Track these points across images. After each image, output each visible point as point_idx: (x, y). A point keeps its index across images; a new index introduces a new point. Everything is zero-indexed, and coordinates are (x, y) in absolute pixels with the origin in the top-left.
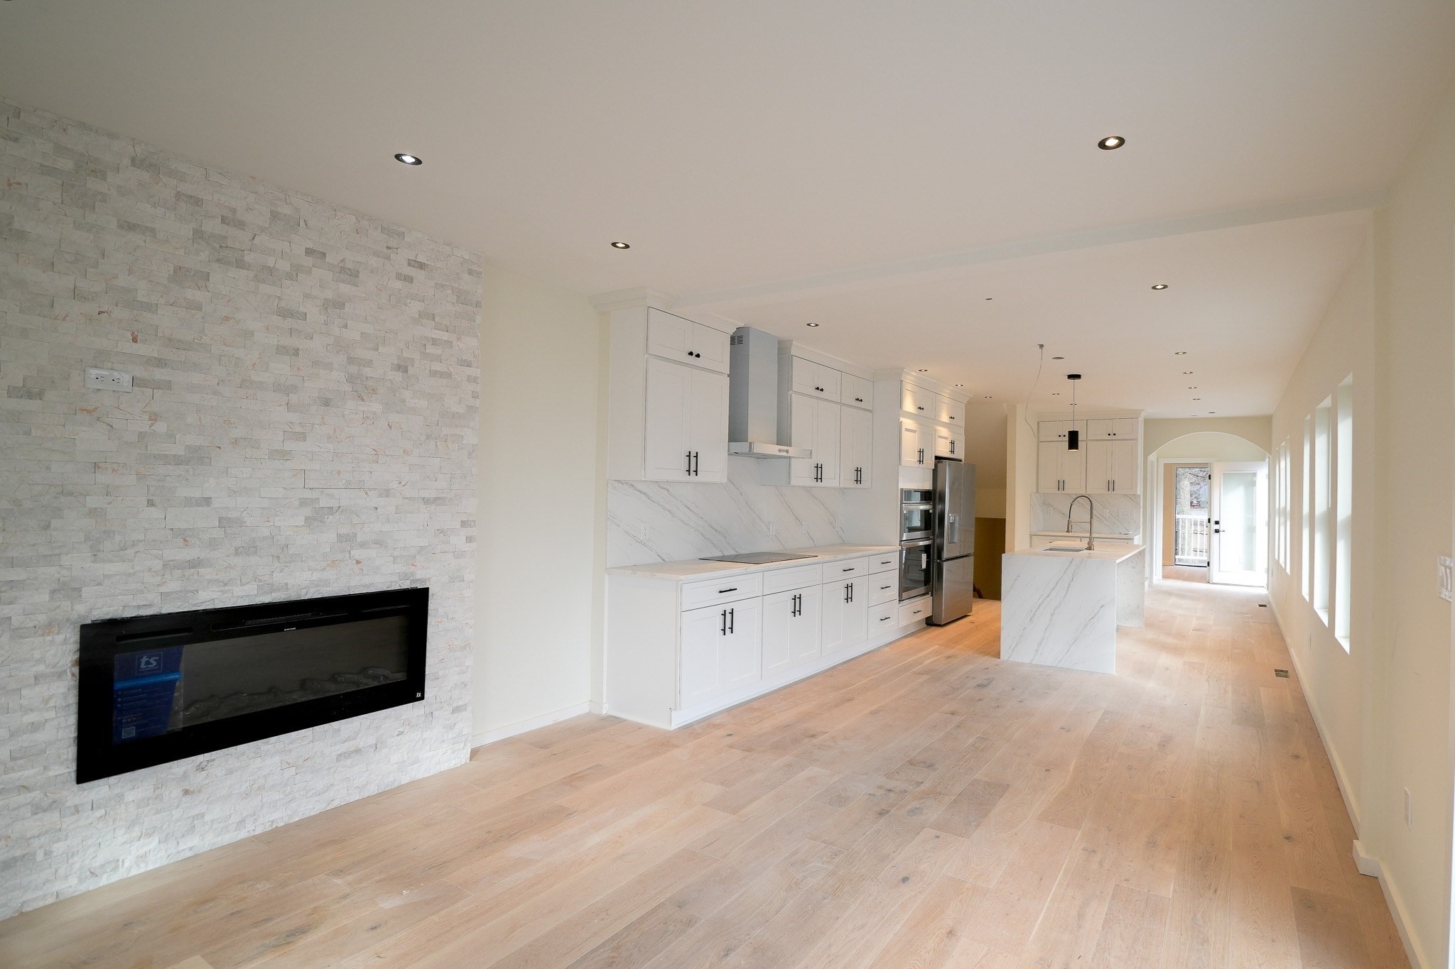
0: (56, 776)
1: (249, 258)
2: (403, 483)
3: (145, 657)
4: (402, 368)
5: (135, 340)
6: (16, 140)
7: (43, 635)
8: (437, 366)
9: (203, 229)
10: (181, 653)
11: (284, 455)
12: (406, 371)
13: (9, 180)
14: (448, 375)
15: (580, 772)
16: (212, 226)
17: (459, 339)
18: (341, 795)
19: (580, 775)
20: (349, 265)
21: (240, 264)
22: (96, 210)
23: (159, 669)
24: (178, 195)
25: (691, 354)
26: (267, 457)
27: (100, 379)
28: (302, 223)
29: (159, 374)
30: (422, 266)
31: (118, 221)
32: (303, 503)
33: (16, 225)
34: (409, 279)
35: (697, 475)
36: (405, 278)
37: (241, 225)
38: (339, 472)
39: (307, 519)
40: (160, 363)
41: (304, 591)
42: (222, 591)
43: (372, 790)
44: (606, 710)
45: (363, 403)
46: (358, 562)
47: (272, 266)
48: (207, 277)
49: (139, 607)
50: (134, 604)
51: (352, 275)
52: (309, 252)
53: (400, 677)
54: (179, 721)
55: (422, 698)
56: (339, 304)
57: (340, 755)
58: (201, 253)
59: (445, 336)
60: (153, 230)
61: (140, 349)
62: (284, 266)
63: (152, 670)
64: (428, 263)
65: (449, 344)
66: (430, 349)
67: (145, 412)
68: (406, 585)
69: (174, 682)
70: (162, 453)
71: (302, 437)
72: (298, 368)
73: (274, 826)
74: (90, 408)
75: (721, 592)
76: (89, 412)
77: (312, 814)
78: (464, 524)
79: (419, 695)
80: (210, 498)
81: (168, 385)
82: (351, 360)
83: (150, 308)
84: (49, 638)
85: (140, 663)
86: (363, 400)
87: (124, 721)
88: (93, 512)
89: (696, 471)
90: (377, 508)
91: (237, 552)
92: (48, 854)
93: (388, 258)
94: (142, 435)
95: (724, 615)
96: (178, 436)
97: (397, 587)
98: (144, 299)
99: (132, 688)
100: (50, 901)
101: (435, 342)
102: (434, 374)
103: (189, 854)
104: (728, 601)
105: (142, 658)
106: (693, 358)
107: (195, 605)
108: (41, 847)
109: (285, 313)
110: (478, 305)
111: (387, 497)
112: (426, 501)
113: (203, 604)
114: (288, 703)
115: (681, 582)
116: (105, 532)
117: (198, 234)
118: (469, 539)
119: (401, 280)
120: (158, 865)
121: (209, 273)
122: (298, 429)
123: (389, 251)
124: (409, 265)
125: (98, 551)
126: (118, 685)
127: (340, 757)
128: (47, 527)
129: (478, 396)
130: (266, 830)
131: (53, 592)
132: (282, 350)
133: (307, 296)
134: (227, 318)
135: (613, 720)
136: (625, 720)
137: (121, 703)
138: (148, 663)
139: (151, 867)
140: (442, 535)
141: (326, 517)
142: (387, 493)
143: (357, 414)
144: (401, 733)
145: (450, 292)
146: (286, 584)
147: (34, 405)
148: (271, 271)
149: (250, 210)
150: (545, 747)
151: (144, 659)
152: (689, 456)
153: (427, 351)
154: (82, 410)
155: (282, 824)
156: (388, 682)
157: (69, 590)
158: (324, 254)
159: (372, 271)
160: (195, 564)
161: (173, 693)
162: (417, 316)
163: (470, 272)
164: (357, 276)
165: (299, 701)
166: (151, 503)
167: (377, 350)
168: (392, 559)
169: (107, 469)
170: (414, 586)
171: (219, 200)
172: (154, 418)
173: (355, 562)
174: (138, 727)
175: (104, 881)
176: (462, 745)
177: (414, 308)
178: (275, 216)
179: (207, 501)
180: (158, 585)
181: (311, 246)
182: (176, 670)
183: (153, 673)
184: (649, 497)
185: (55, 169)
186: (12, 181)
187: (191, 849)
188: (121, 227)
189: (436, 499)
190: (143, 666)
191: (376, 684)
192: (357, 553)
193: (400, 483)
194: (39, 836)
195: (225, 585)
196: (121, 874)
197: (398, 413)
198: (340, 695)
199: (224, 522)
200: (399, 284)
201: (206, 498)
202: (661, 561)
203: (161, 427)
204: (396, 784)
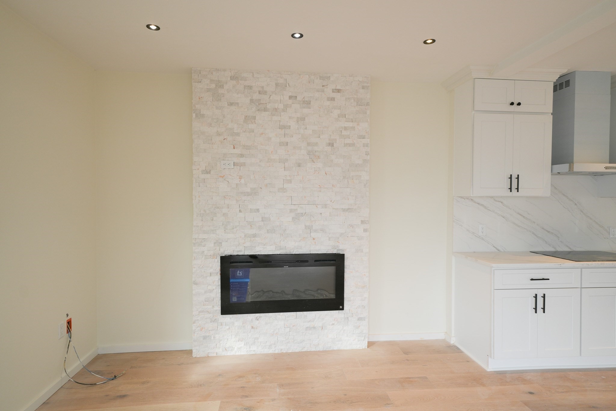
0: (216, 310)
1: (269, 106)
2: (333, 201)
3: (238, 271)
4: (331, 145)
5: (234, 148)
6: (200, 82)
7: (212, 259)
8: (348, 141)
9: (253, 98)
10: (249, 271)
11: (283, 190)
12: (333, 146)
13: (199, 97)
14: (353, 145)
15: (413, 378)
16: (256, 96)
17: (358, 125)
18: (307, 347)
19: (411, 379)
20: (306, 99)
21: (265, 110)
22: (222, 100)
23: (243, 276)
24: (245, 86)
25: (512, 104)
26: (277, 191)
27: (225, 164)
28: (287, 85)
29: (242, 160)
30: (339, 91)
31: (228, 103)
32: (291, 211)
33: (202, 113)
34: (333, 99)
35: (518, 191)
36: (331, 99)
37: (265, 93)
38: (305, 197)
39: (293, 218)
40: (242, 156)
41: (292, 250)
42: (263, 248)
43: (320, 348)
44: (453, 341)
45: (314, 164)
46: (314, 239)
47: (277, 107)
48: (254, 118)
49: (238, 251)
50: (236, 250)
51: (307, 103)
52: (290, 97)
53: (333, 296)
54: (249, 299)
55: (343, 309)
56: (303, 119)
57: (307, 328)
58: (253, 109)
59: (350, 124)
60: (238, 104)
61: (236, 151)
62: (281, 106)
63: (241, 277)
64: (341, 88)
65: (353, 128)
66: (344, 133)
67: (238, 176)
68: (335, 252)
69: (247, 283)
70: (243, 191)
71: (290, 182)
72: (288, 151)
73: (282, 352)
74: (223, 176)
75: (532, 280)
76: (222, 177)
77: (296, 351)
78: (362, 222)
79: (341, 307)
80: (259, 209)
81: (243, 164)
82: (309, 144)
83: (238, 134)
84: (213, 260)
85: (237, 273)
86: (314, 162)
87: (233, 294)
88: (224, 214)
89: (518, 189)
90: (321, 214)
91: (268, 231)
92: (214, 337)
93: (323, 91)
94: (237, 185)
95: (536, 297)
96: (248, 184)
97: (331, 252)
98: (236, 132)
99: (236, 282)
100: (215, 355)
101: (346, 128)
102: (346, 145)
103: (253, 353)
104: (540, 288)
105: (237, 271)
106: (515, 107)
107: (255, 252)
108: (212, 335)
109: (282, 127)
110: (368, 104)
111: (326, 208)
112: (344, 210)
113: (258, 252)
114: (286, 299)
115: (493, 269)
116: (228, 222)
117: (252, 101)
118: (365, 230)
119: (329, 100)
120: (244, 354)
121: (255, 116)
122: (289, 178)
123: (323, 88)
124: (333, 92)
125: (226, 229)
126: (231, 281)
127: (308, 328)
128: (212, 220)
129: (369, 154)
130: (279, 352)
131: (215, 243)
132: (281, 144)
133: (290, 118)
134: (262, 134)
135: (455, 349)
136: (462, 352)
137: (232, 287)
138: (239, 273)
139: (242, 354)
140: (351, 227)
141: (300, 217)
142: (325, 206)
143: (312, 169)
144: (333, 324)
145: (353, 101)
146: (286, 247)
147: (208, 176)
148: (276, 109)
149: (268, 86)
150: (406, 353)
151: (238, 272)
152: (511, 178)
153: (343, 134)
154: (220, 177)
155: (285, 352)
156: (327, 298)
157: (218, 243)
158: (296, 97)
159: (316, 100)
160: (255, 236)
161: (247, 286)
162: (337, 117)
163: (363, 88)
164: (310, 104)
165: (291, 299)
166: (240, 211)
167: (319, 137)
168: (328, 238)
169: (227, 198)
170: (339, 252)
171: (257, 84)
172: (241, 178)
173: (312, 239)
174: (238, 298)
175: (229, 353)
176: (363, 338)
177: (336, 112)
178: (277, 85)
179: (258, 210)
180: (243, 243)
181: (290, 94)
182: (248, 278)
183: (240, 278)
184: (485, 207)
185: (210, 89)
186: (200, 97)
187: (254, 351)
188: (228, 105)
189: (348, 209)
190: (238, 274)
191: (322, 298)
192: (313, 235)
193: (331, 201)
194: (212, 330)
195: (264, 245)
196: (233, 353)
197: (329, 167)
198: (306, 299)
199: (263, 219)
200: (328, 103)
201: (257, 209)
202: (496, 251)
203: (243, 181)
204: (331, 349)
